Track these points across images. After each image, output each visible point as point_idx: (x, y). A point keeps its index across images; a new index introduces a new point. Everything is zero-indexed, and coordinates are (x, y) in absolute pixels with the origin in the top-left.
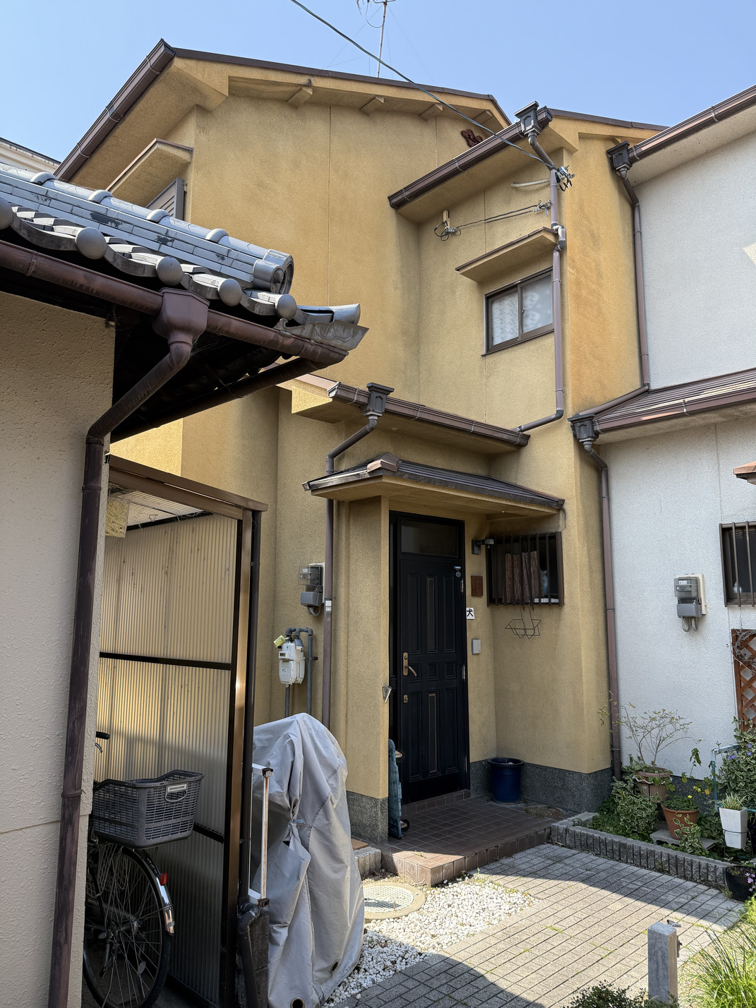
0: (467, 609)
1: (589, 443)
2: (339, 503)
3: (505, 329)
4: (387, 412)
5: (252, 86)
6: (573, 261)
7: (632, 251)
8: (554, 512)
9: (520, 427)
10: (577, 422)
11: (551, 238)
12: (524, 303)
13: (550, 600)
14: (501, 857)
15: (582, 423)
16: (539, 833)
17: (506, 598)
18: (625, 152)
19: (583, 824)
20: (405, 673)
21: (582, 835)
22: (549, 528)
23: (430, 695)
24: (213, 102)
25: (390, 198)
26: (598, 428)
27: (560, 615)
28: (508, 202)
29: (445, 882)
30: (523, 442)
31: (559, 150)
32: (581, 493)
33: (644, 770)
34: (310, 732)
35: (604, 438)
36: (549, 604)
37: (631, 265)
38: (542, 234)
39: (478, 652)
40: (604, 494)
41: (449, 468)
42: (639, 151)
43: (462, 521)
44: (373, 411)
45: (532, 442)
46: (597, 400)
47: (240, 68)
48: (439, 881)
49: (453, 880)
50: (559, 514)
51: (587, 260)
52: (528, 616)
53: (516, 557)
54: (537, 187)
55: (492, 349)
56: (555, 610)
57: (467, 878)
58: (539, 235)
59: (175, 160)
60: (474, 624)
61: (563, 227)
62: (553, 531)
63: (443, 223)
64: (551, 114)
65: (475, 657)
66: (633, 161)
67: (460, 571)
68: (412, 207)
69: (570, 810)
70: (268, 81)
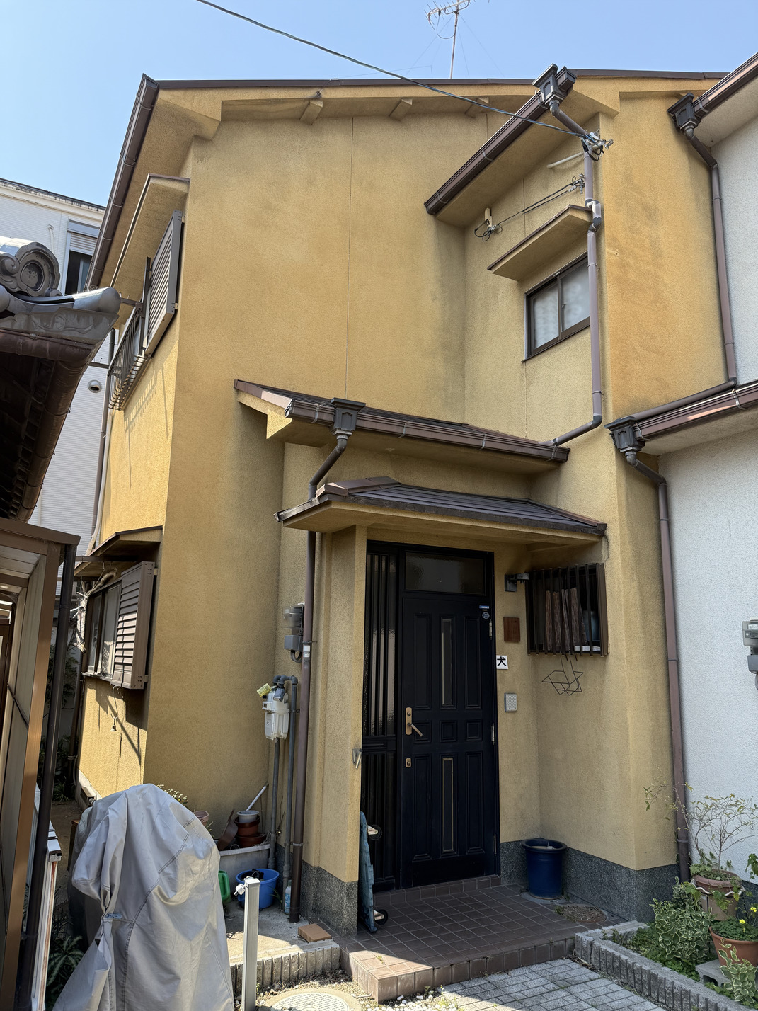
0: (498, 657)
1: (631, 453)
2: (322, 535)
3: (547, 330)
4: (358, 429)
5: (254, 108)
6: (615, 240)
7: (709, 222)
8: (594, 539)
9: (554, 440)
10: (616, 428)
11: (583, 217)
12: (565, 297)
13: (591, 648)
14: (492, 971)
15: (621, 430)
16: (556, 944)
17: (546, 644)
18: (688, 107)
19: (617, 939)
20: (408, 732)
21: (608, 954)
22: (590, 560)
23: (445, 759)
24: (209, 130)
25: (426, 204)
26: (640, 434)
27: (604, 666)
28: (546, 187)
29: (399, 999)
30: (561, 456)
31: (593, 116)
32: (629, 515)
33: (702, 874)
34: (149, 807)
35: (651, 446)
36: (590, 653)
37: (708, 238)
38: (569, 213)
39: (513, 709)
40: (662, 516)
41: (473, 492)
42: (705, 102)
43: (491, 552)
44: (340, 429)
45: (572, 456)
46: (653, 401)
47: (235, 91)
48: (391, 997)
49: (411, 997)
50: (601, 542)
51: (637, 238)
52: (570, 666)
53: (556, 595)
54: (574, 162)
55: (533, 351)
56: (599, 660)
57: (430, 996)
58: (566, 215)
59: (173, 193)
60: (508, 676)
61: (597, 202)
62: (594, 562)
63: (486, 222)
64: (573, 75)
65: (509, 715)
66: (700, 116)
67: (488, 611)
68: (449, 210)
69: (618, 915)
70: (270, 100)
